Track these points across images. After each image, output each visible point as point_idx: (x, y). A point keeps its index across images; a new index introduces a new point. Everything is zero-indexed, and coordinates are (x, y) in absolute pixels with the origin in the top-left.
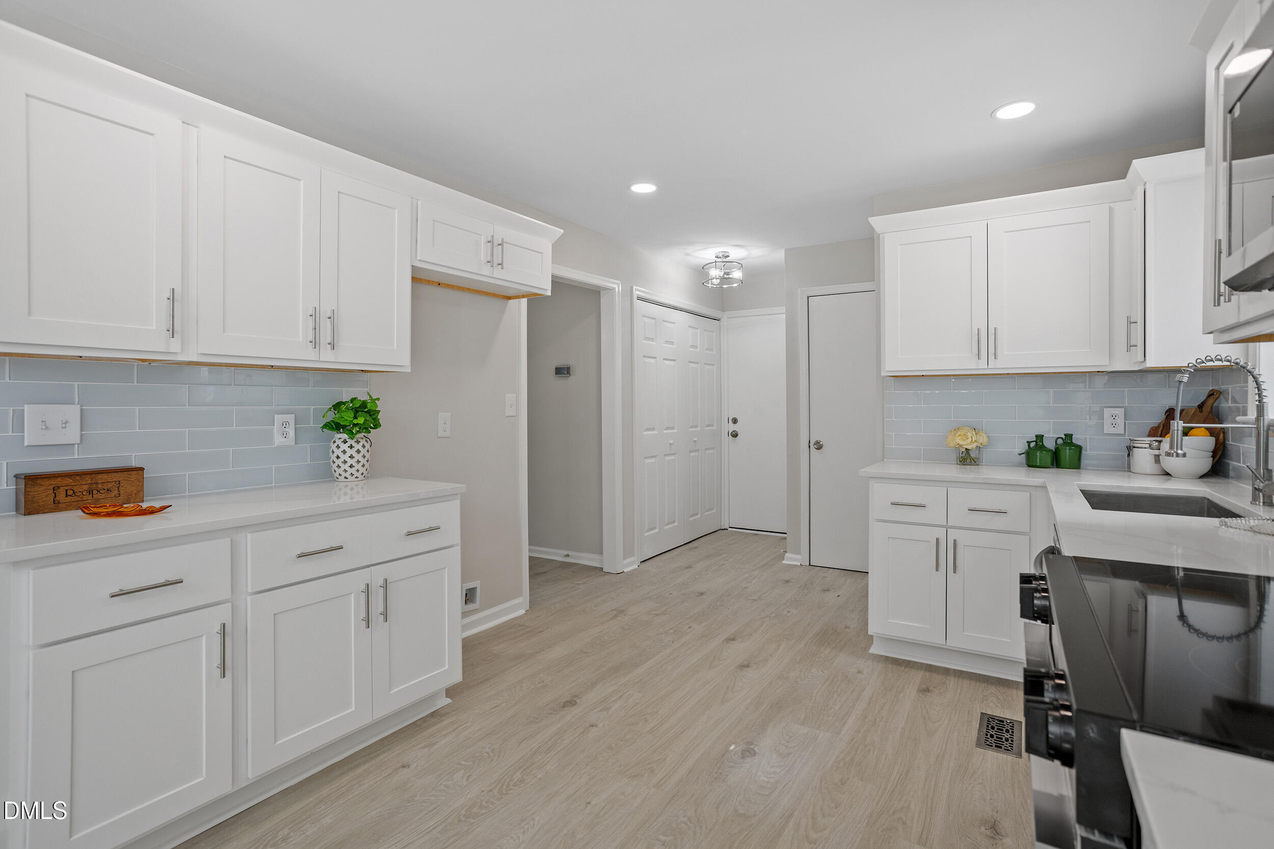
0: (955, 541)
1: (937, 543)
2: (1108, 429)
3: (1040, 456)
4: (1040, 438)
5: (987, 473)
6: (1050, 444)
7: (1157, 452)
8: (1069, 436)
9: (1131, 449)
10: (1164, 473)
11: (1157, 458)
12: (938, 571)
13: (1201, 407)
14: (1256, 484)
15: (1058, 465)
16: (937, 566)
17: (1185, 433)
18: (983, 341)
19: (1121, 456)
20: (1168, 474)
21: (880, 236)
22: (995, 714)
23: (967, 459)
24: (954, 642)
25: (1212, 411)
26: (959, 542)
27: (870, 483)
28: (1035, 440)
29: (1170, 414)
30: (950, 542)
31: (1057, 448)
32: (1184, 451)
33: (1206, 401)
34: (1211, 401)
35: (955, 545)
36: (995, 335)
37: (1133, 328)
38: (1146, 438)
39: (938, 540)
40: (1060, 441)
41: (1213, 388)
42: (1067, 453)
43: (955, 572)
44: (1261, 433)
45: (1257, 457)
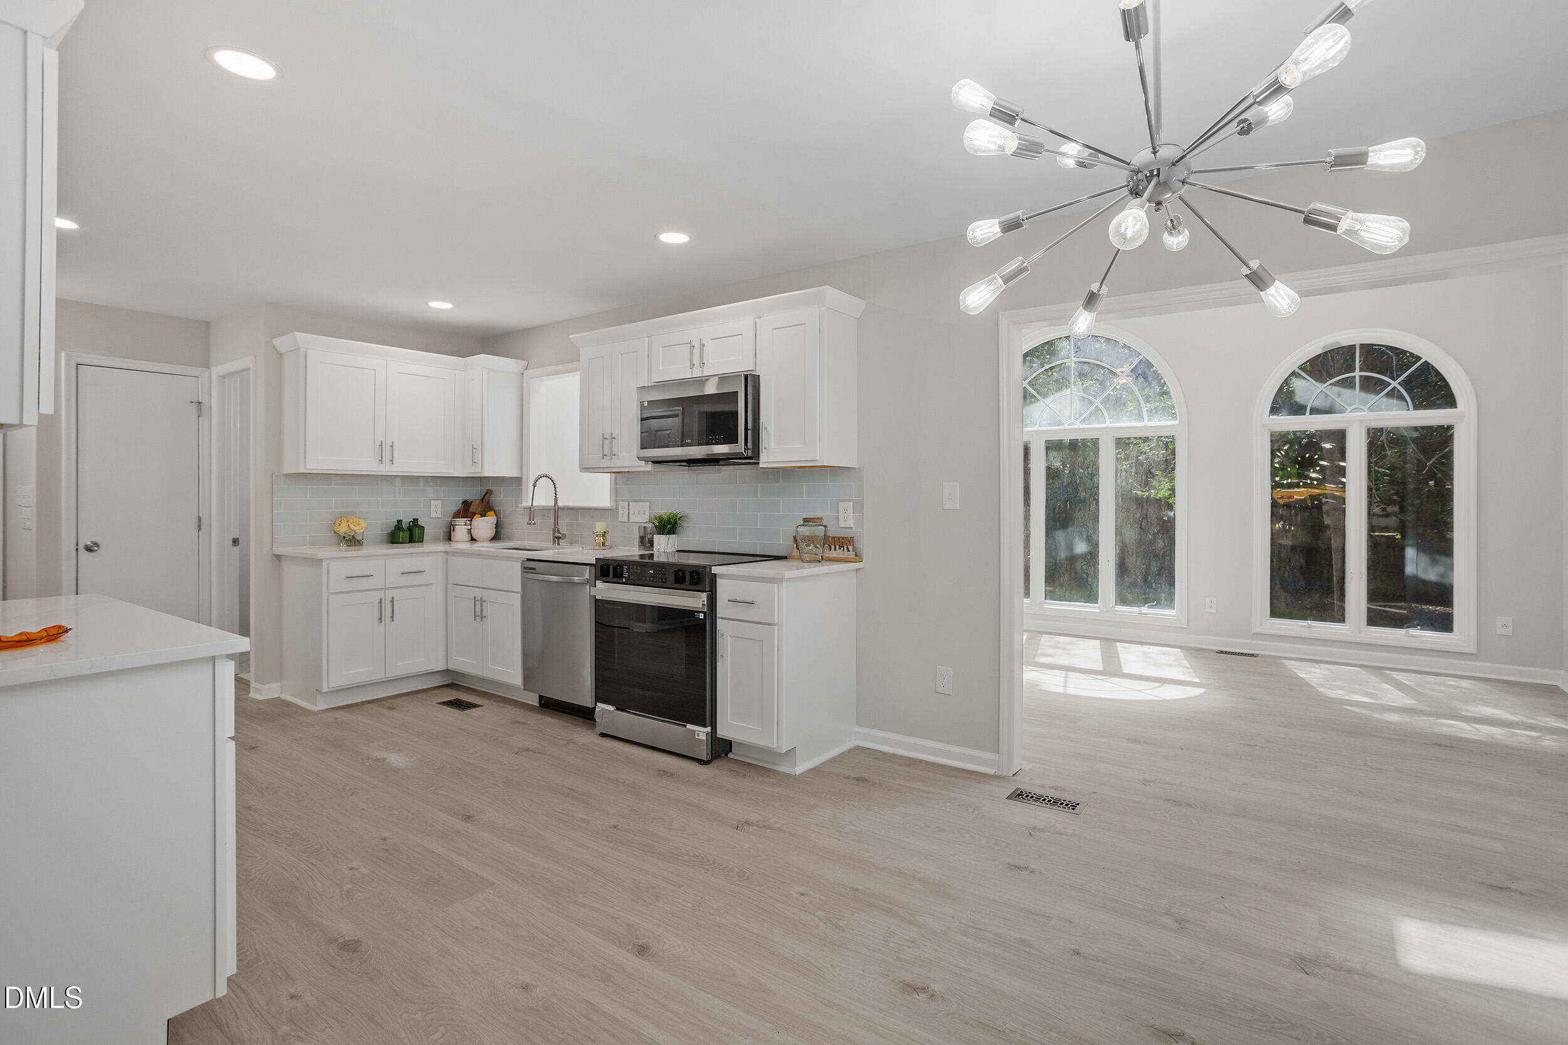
0: (393, 598)
1: (380, 602)
2: (433, 515)
3: (403, 535)
4: (399, 521)
5: (366, 550)
6: (405, 525)
7: (469, 527)
8: (415, 520)
9: (454, 526)
10: (473, 539)
11: (469, 531)
12: (381, 622)
13: (482, 499)
14: (557, 534)
15: (411, 540)
16: (380, 619)
17: (483, 515)
18: (384, 451)
19: (442, 532)
20: (475, 540)
21: (302, 350)
22: (442, 701)
23: (352, 541)
24: (392, 673)
25: (488, 502)
26: (395, 599)
27: (325, 563)
28: (396, 524)
29: (466, 504)
30: (389, 599)
31: (410, 529)
32: (484, 525)
33: (485, 496)
34: (487, 496)
35: (392, 601)
36: (392, 446)
37: (475, 452)
38: (461, 519)
39: (381, 599)
40: (411, 524)
41: (488, 488)
42: (417, 531)
43: (393, 620)
44: (556, 511)
45: (555, 522)
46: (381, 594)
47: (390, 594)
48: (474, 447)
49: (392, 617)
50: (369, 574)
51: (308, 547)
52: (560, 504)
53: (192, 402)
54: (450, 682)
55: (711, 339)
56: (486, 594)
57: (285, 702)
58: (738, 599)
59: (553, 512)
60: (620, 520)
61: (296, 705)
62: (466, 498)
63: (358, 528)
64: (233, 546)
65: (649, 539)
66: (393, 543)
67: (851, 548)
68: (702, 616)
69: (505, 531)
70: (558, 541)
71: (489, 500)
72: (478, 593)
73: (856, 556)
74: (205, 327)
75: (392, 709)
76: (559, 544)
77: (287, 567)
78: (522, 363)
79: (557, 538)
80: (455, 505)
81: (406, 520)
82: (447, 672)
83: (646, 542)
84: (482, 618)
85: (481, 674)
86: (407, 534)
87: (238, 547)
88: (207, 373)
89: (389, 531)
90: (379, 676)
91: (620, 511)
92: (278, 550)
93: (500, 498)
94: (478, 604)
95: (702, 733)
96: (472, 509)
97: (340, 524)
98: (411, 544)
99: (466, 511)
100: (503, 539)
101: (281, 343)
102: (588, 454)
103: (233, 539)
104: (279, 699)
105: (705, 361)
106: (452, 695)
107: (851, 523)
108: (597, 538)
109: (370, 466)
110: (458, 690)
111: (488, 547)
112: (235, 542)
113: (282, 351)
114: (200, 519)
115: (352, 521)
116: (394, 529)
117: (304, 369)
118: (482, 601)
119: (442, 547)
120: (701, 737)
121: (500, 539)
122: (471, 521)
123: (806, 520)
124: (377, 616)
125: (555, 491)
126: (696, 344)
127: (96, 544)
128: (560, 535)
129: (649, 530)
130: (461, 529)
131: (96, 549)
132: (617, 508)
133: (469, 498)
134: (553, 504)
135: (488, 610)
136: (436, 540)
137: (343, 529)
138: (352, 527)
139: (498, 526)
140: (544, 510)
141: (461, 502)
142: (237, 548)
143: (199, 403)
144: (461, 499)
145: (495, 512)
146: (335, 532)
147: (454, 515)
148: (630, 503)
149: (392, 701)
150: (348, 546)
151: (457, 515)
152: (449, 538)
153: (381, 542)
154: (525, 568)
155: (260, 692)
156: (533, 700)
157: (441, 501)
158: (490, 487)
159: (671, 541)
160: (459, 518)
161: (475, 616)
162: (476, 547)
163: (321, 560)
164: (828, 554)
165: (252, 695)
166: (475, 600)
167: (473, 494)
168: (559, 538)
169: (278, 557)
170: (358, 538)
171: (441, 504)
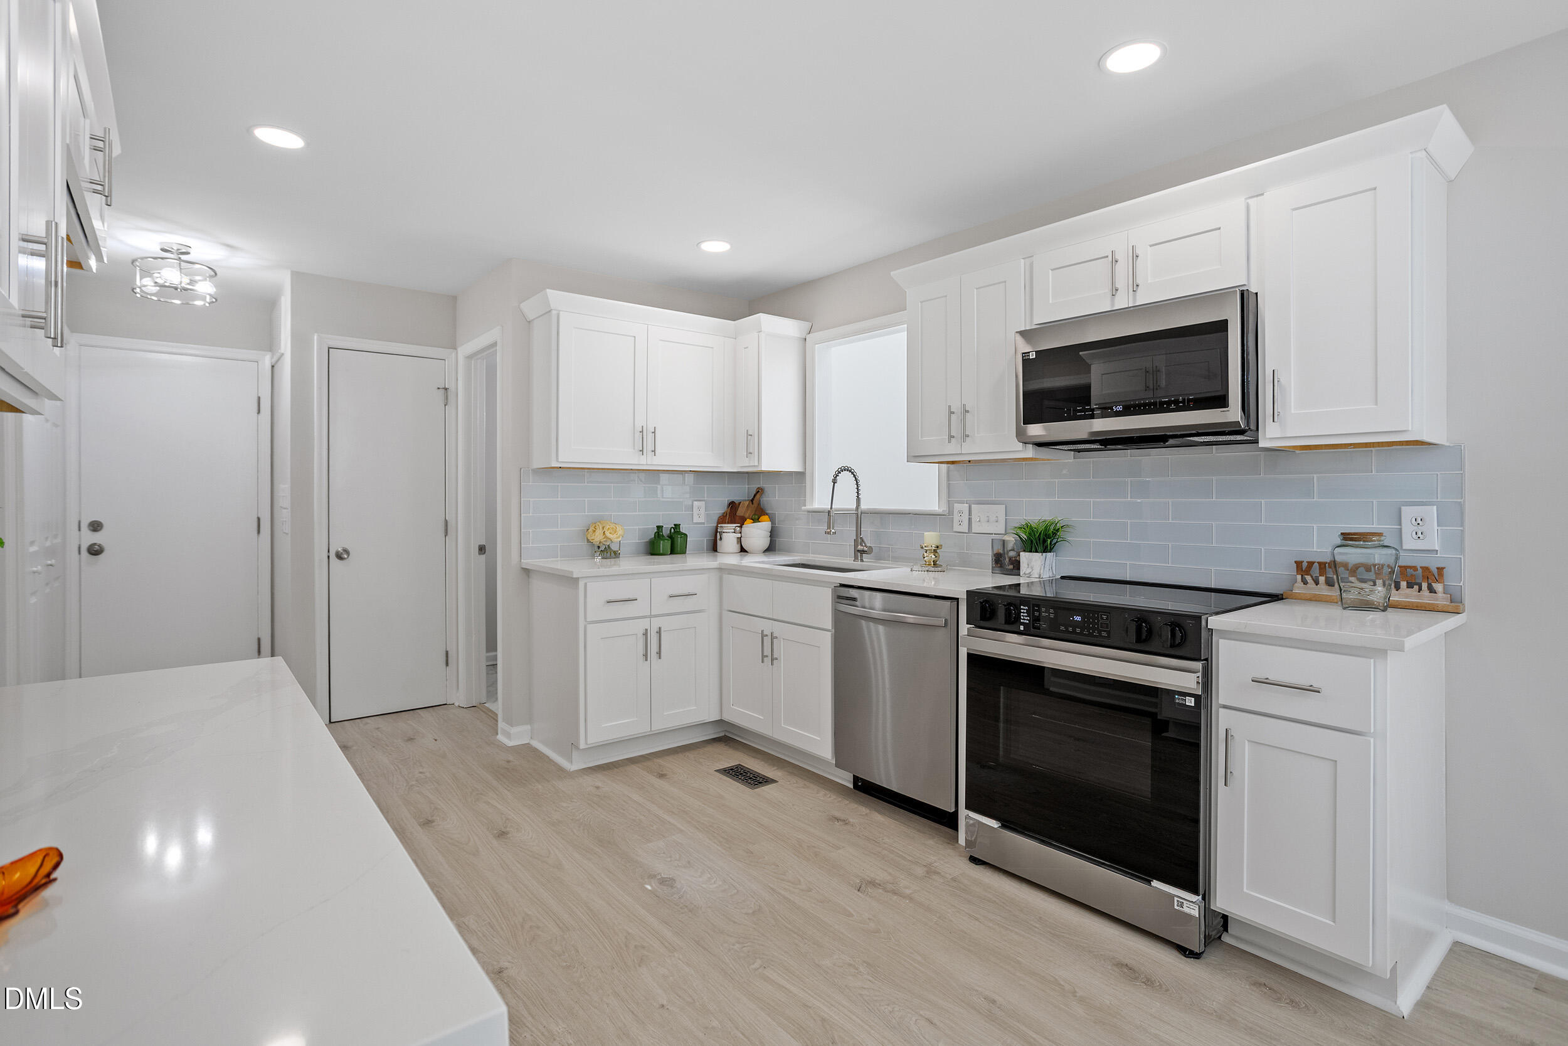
0: (660, 628)
1: (645, 634)
2: (696, 519)
3: (663, 545)
4: (660, 528)
6: (665, 532)
8: (677, 526)
9: (721, 533)
10: (743, 550)
11: (739, 540)
12: (646, 660)
13: (752, 500)
14: (860, 547)
15: (673, 551)
16: (646, 656)
17: (756, 520)
18: (645, 438)
19: (705, 541)
20: (746, 551)
21: (554, 312)
22: (722, 767)
23: (607, 552)
24: (658, 726)
25: (759, 504)
26: (662, 629)
27: (581, 584)
28: (656, 531)
29: (733, 506)
30: (655, 629)
31: (671, 537)
32: (757, 533)
33: (755, 496)
34: (758, 496)
35: (659, 632)
36: (654, 432)
37: (752, 440)
38: (729, 525)
39: (646, 630)
40: (673, 530)
41: (759, 486)
42: (679, 540)
43: (660, 658)
44: (859, 516)
45: (857, 531)
46: (644, 624)
47: (656, 623)
48: (750, 433)
49: (659, 653)
50: (631, 597)
51: (559, 558)
52: (864, 506)
53: (439, 388)
54: (722, 734)
55: (1151, 246)
56: (778, 629)
57: (535, 751)
58: (1273, 677)
59: (855, 516)
60: (956, 528)
61: (548, 757)
62: (732, 499)
63: (615, 536)
64: (479, 554)
65: (1010, 559)
66: (652, 554)
67: (1438, 587)
68: (1190, 702)
69: (781, 541)
70: (861, 556)
71: (760, 500)
72: (767, 627)
73: (1451, 601)
74: (451, 302)
75: (662, 776)
76: (862, 560)
77: (537, 584)
78: (806, 325)
79: (860, 552)
80: (721, 509)
81: (668, 526)
82: (720, 722)
83: (1006, 562)
84: (772, 660)
85: (771, 735)
86: (668, 544)
87: (484, 555)
88: (453, 354)
89: (648, 540)
90: (644, 728)
91: (956, 517)
92: (528, 562)
93: (774, 499)
94: (767, 641)
95: (1189, 904)
96: (741, 512)
97: (594, 531)
98: (672, 556)
99: (733, 514)
100: (779, 550)
101: (530, 308)
102: (921, 437)
103: (479, 546)
104: (528, 746)
105: (1139, 281)
106: (732, 758)
107: (1433, 541)
108: (925, 554)
109: (626, 457)
110: (736, 749)
111: (763, 562)
112: (482, 549)
113: (530, 317)
114: (446, 522)
115: (608, 527)
116: (653, 536)
117: (556, 336)
118: (773, 638)
119: (708, 562)
120: (1186, 910)
121: (775, 551)
122: (741, 527)
123: (1346, 536)
124: (641, 651)
125: (857, 489)
126: (1122, 257)
127: (346, 551)
128: (866, 549)
129: (1010, 546)
130: (729, 538)
131: (346, 556)
132: (951, 512)
133: (736, 499)
134: (855, 507)
135: (781, 649)
136: (699, 551)
137: (597, 537)
138: (607, 534)
139: (773, 534)
140: (845, 514)
141: (726, 504)
142: (483, 557)
143: (446, 389)
144: (725, 500)
145: (769, 517)
146: (588, 541)
147: (718, 520)
148: (973, 506)
149: (660, 761)
150: (603, 558)
151: (722, 520)
152: (714, 548)
153: (638, 553)
154: (839, 597)
155: (508, 735)
156: (845, 779)
157: (704, 502)
158: (761, 485)
159: (1048, 562)
160: (725, 523)
161: (763, 656)
162: (749, 561)
163: (576, 580)
164: (1396, 597)
165: (500, 737)
166: (763, 636)
167: (740, 493)
168: (863, 552)
169: (527, 572)
170: (614, 547)
171: (704, 505)
